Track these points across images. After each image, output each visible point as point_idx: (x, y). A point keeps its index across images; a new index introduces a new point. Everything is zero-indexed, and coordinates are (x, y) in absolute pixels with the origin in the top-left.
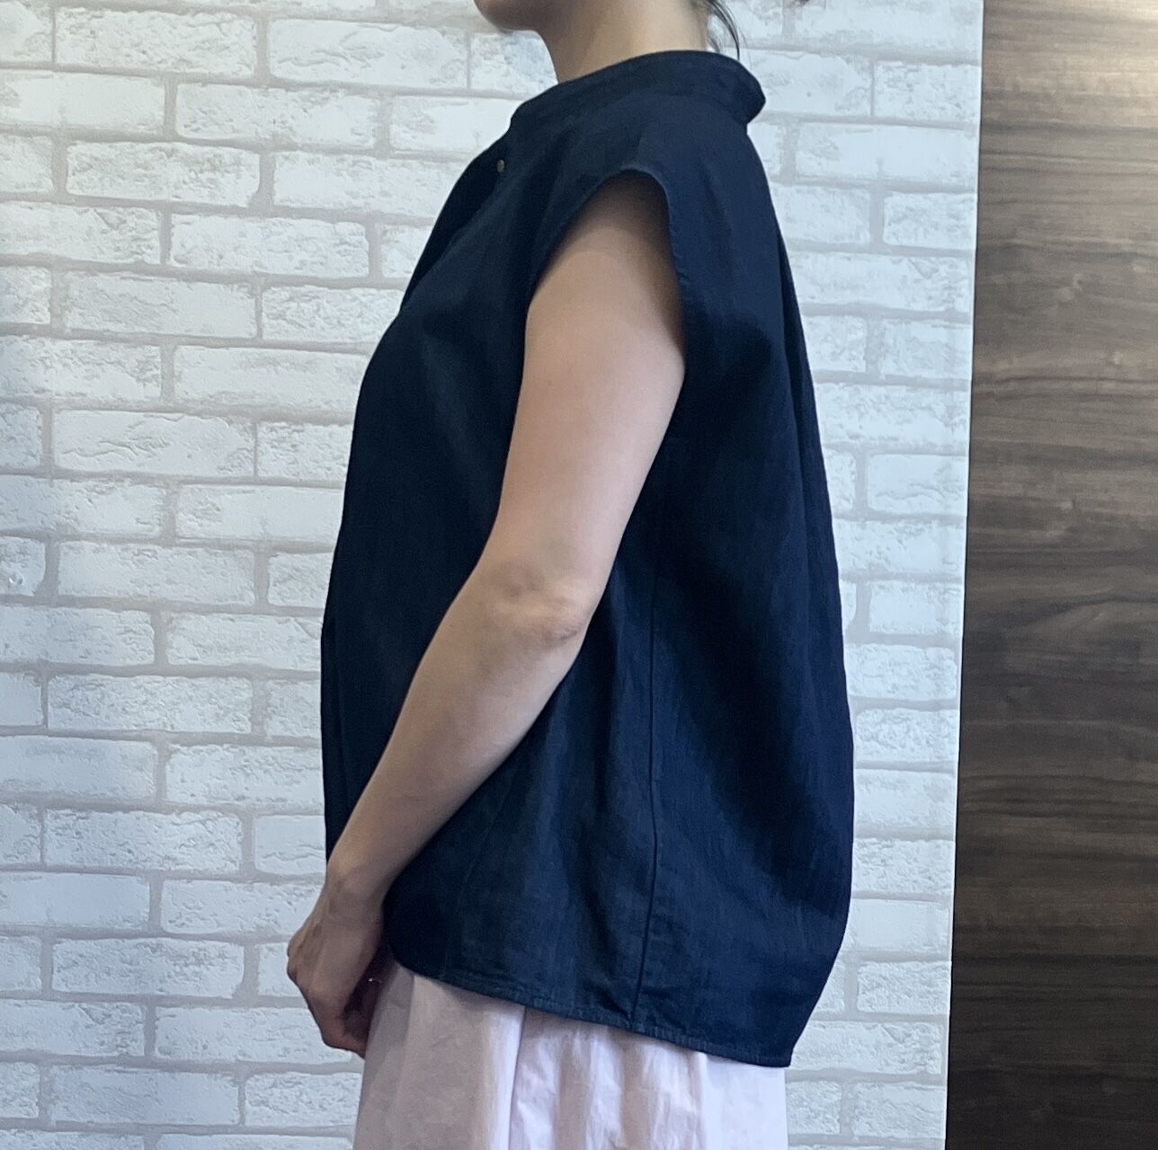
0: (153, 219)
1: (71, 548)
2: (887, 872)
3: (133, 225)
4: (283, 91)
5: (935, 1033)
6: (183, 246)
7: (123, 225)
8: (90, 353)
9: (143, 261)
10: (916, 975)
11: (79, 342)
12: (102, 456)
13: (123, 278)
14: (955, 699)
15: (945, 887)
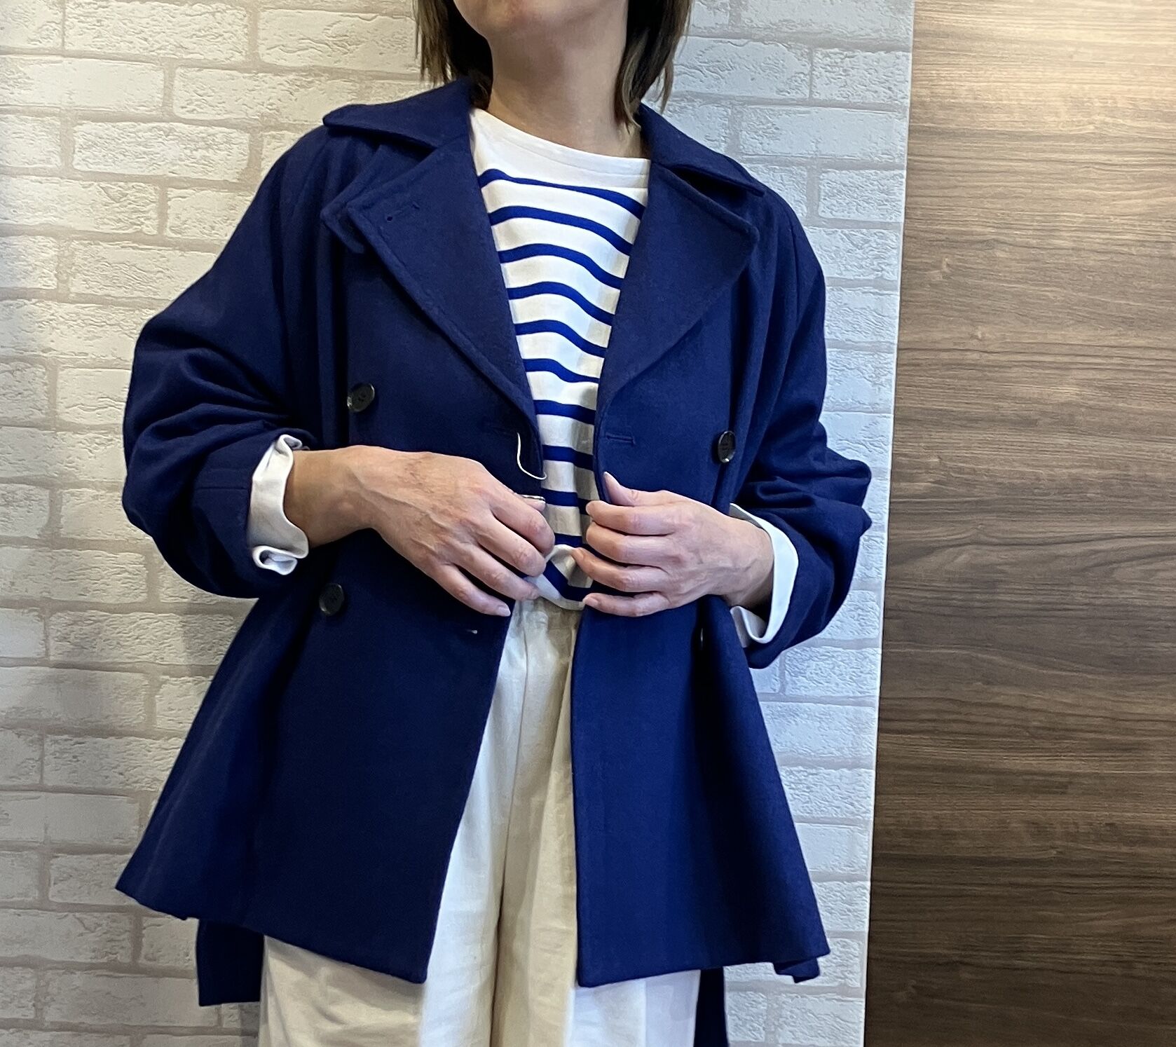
0: (151, 192)
1: (73, 494)
2: (812, 797)
3: (133, 198)
4: (270, 75)
5: (855, 950)
6: (178, 218)
7: (125, 198)
8: (92, 316)
9: (141, 231)
10: (838, 894)
11: (83, 305)
12: (101, 410)
13: (122, 247)
14: (877, 638)
15: (865, 813)
